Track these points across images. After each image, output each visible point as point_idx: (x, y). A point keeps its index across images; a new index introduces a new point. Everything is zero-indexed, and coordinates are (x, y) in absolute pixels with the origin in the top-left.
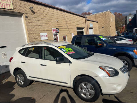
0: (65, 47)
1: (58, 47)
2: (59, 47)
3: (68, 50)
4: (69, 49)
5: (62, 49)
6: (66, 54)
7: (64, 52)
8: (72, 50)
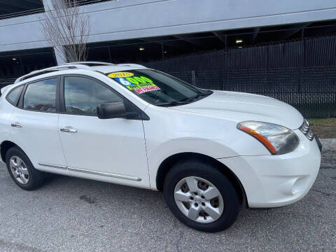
0: (132, 74)
1: (107, 75)
2: (109, 76)
3: (140, 83)
4: (143, 79)
5: (121, 80)
6: (133, 91)
7: (125, 86)
8: (150, 81)
